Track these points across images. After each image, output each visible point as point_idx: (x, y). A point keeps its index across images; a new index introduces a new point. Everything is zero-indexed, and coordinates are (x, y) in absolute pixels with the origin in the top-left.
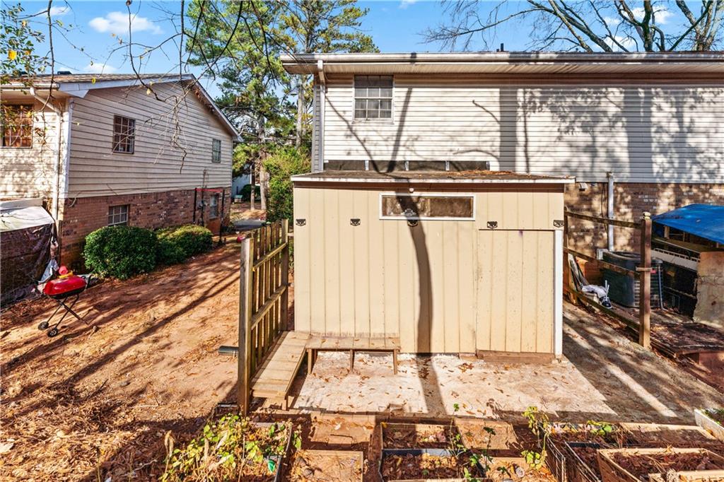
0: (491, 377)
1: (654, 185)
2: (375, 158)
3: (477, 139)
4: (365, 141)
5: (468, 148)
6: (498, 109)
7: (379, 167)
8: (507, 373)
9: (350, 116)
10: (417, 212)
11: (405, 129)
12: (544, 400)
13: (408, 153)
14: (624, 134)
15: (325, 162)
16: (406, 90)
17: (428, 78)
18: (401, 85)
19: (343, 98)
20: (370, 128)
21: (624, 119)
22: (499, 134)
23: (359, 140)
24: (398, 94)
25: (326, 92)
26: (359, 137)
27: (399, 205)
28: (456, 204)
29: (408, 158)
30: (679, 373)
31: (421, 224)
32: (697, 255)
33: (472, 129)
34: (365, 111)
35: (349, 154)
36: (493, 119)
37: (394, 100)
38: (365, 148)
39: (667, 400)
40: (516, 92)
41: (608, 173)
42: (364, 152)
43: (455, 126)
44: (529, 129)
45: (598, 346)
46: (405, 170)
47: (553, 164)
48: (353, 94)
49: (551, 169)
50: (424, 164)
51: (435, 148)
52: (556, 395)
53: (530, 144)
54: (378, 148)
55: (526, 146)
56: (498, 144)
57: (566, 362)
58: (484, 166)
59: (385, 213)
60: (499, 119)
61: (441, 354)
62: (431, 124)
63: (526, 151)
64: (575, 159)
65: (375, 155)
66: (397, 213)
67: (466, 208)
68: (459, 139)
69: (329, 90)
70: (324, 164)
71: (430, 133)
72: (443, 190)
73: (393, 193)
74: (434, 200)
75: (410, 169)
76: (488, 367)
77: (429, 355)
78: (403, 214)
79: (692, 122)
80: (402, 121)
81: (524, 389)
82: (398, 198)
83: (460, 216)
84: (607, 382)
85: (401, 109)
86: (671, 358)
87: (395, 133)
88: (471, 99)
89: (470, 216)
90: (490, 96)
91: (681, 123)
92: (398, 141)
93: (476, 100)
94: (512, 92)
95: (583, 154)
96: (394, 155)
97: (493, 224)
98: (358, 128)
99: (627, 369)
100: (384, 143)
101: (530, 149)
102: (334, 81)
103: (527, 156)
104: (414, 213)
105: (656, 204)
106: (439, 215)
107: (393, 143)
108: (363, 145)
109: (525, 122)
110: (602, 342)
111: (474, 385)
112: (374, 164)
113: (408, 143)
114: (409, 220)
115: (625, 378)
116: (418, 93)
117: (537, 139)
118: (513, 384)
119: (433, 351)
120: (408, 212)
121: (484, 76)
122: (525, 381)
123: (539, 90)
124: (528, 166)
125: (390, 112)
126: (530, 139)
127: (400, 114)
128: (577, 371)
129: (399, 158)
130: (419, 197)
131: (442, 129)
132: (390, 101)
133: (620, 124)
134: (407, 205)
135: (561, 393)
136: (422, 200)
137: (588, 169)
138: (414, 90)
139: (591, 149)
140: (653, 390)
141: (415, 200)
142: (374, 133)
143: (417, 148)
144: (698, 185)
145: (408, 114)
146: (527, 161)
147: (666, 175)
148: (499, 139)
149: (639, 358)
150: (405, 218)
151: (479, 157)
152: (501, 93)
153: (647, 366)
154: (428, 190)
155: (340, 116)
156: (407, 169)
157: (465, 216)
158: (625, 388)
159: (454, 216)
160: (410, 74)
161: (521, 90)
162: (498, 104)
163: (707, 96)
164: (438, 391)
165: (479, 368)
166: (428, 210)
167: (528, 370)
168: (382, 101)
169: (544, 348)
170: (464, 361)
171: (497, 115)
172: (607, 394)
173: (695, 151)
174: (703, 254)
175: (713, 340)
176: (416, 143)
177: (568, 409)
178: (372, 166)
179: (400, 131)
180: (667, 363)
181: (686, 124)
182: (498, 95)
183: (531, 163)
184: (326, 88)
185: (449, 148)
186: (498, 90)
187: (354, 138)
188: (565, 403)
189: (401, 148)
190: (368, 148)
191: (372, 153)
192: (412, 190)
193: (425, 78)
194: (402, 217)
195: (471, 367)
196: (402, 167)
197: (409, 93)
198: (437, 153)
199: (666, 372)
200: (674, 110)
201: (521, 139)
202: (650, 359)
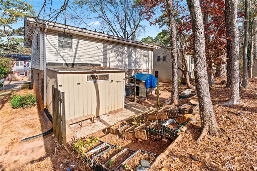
0: (114, 116)
1: (131, 69)
2: (67, 62)
3: (98, 57)
4: (63, 56)
5: (96, 60)
6: (103, 49)
7: (69, 66)
8: (116, 114)
9: (57, 47)
10: (96, 79)
11: (77, 53)
12: (126, 116)
13: (78, 61)
14: (127, 58)
15: (47, 63)
16: (77, 40)
17: (84, 37)
18: (76, 38)
19: (54, 40)
20: (65, 52)
21: (127, 55)
22: (103, 56)
23: (61, 56)
24: (75, 41)
25: (46, 36)
26: (61, 55)
27: (91, 78)
28: (105, 77)
29: (78, 63)
30: (141, 105)
31: (97, 82)
32: (139, 84)
33: (97, 54)
34: (63, 46)
35: (57, 61)
36: (102, 52)
37: (73, 43)
38: (63, 59)
39: (141, 110)
40: (107, 45)
41: (124, 67)
42: (63, 60)
43: (92, 53)
44: (110, 55)
45: (128, 105)
46: (77, 66)
47: (114, 65)
48: (58, 39)
49: (114, 66)
50: (83, 64)
51: (86, 59)
52: (127, 115)
53: (110, 59)
54: (68, 59)
55: (109, 60)
56: (103, 59)
57: (125, 109)
58: (99, 65)
59: (87, 81)
60: (103, 52)
61: (101, 115)
62: (85, 52)
63: (109, 61)
64: (119, 64)
65: (67, 61)
66: (91, 80)
67: (107, 77)
68: (93, 57)
69: (47, 35)
70: (46, 64)
71: (85, 55)
72: (102, 73)
73: (90, 75)
74: (100, 76)
75: (79, 66)
76: (112, 115)
77: (99, 116)
78: (92, 80)
79: (137, 56)
80: (76, 50)
81: (121, 116)
82: (91, 76)
83: (106, 79)
84: (133, 110)
85: (76, 46)
86: (139, 103)
87: (74, 54)
88: (96, 46)
89: (108, 79)
90: (101, 45)
91: (136, 56)
92: (75, 57)
93: (98, 46)
94: (106, 45)
95: (120, 62)
96: (74, 61)
97: (113, 81)
98: (60, 51)
99: (134, 107)
100: (70, 57)
101: (110, 61)
102: (49, 32)
103: (109, 63)
104: (95, 80)
105: (132, 74)
106: (101, 80)
107: (73, 57)
108: (62, 58)
109: (109, 53)
110: (128, 104)
111: (112, 119)
112: (67, 64)
113: (78, 58)
114: (94, 82)
115: (135, 108)
116: (81, 41)
117: (111, 58)
118: (119, 116)
119: (100, 115)
120: (94, 79)
121: (99, 39)
122: (120, 115)
123: (112, 45)
124: (109, 65)
125: (72, 47)
126: (110, 58)
127: (75, 48)
128: (127, 110)
129: (75, 62)
130: (97, 75)
131: (89, 54)
132: (71, 43)
133: (127, 56)
134: (94, 77)
135: (127, 114)
136: (97, 76)
137: (121, 66)
138: (80, 40)
139: (122, 62)
140: (139, 109)
141: (96, 76)
142: (67, 54)
143: (81, 59)
144: (138, 69)
145: (78, 48)
146: (109, 64)
147: (134, 67)
148: (103, 58)
149: (135, 105)
150: (93, 81)
151: (98, 63)
152: (104, 45)
153: (137, 106)
154: (98, 73)
155: (53, 46)
156: (78, 66)
157: (107, 79)
158: (136, 110)
159: (105, 79)
160: (79, 35)
161: (108, 45)
162: (103, 48)
163: (139, 51)
164: (106, 123)
165: (111, 116)
166: (98, 79)
167: (120, 112)
168: (69, 42)
169: (121, 107)
170: (107, 115)
171: (103, 51)
172: (134, 112)
173: (138, 62)
174: (140, 83)
175: (143, 98)
176: (81, 58)
177: (130, 116)
178: (66, 65)
179: (76, 53)
180: (139, 104)
181: (137, 57)
182: (103, 45)
183: (110, 64)
184: (46, 35)
185: (90, 60)
186: (103, 44)
187: (59, 55)
188: (129, 115)
189: (76, 59)
190: (64, 58)
191: (66, 60)
192: (95, 73)
193: (83, 37)
194: (92, 81)
195: (109, 116)
196: (76, 65)
197: (78, 41)
198: (87, 61)
199: (139, 106)
200: (135, 53)
201: (108, 58)
202: (136, 104)
